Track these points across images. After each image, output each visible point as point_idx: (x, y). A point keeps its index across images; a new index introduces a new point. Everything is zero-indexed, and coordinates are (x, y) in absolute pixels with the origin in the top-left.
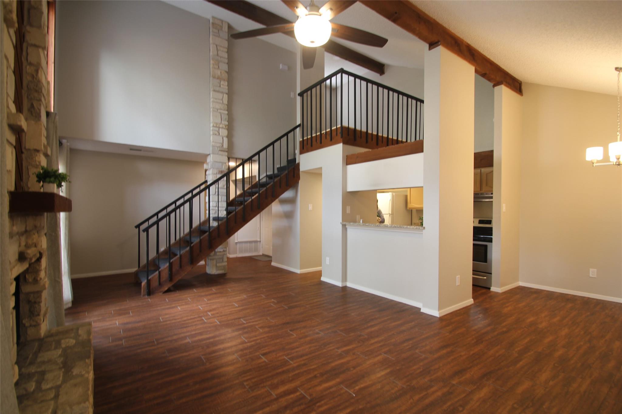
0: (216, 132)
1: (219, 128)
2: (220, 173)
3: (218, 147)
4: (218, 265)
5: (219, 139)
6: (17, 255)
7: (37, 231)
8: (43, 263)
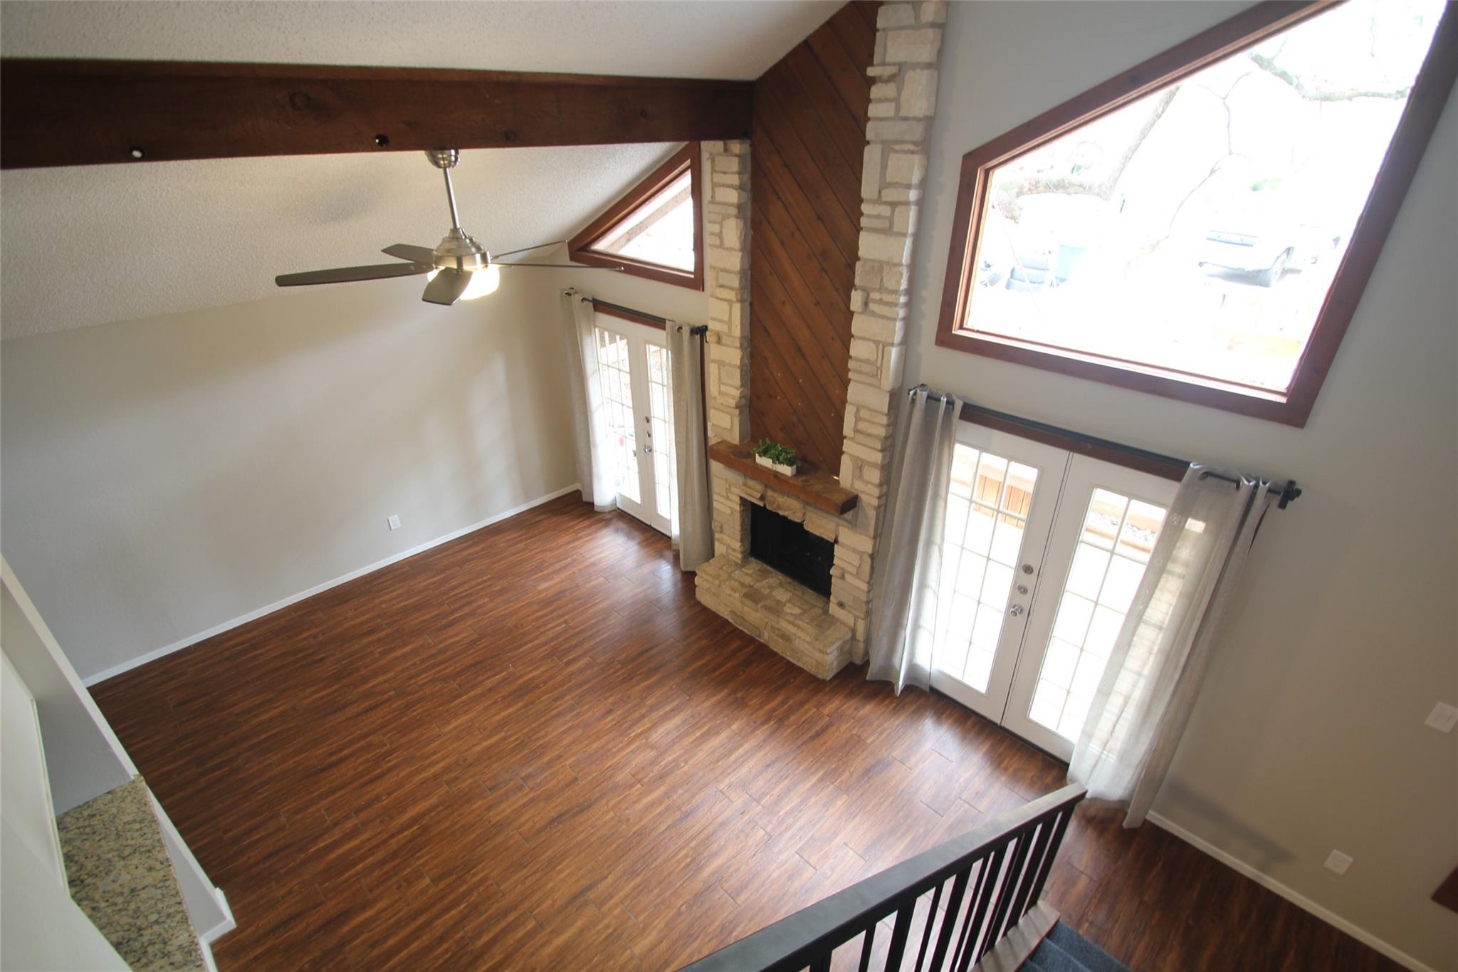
6: (740, 484)
7: (803, 503)
8: (838, 551)
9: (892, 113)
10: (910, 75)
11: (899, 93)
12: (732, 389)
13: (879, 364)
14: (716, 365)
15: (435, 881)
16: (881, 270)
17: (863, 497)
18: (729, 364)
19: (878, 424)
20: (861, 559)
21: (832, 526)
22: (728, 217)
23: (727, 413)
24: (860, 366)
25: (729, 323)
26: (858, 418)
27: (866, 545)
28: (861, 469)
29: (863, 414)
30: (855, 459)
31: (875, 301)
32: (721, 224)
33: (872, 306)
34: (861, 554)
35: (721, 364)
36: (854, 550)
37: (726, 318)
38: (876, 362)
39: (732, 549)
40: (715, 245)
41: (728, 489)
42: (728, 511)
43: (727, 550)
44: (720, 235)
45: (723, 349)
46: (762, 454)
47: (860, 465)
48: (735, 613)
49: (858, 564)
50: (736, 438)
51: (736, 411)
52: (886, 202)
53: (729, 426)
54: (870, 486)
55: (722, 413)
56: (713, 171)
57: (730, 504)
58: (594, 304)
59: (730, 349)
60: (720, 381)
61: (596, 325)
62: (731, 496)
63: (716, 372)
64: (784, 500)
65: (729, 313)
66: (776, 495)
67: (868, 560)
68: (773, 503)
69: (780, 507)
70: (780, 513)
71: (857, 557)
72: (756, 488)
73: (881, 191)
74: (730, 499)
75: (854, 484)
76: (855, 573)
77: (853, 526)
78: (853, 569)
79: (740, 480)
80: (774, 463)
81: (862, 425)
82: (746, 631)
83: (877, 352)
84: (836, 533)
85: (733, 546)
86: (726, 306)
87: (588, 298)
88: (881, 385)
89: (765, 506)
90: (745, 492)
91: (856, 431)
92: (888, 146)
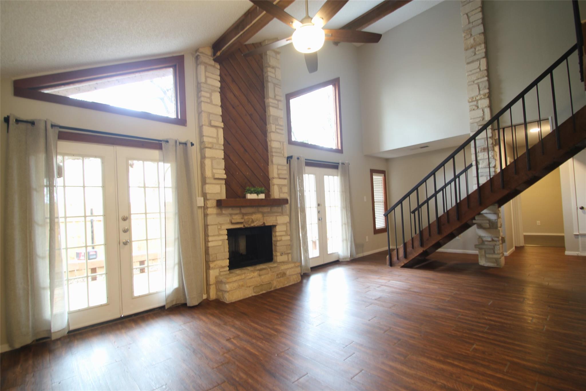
0: (474, 107)
1: (477, 101)
2: (482, 151)
3: (477, 123)
4: (487, 256)
5: (479, 113)
6: (228, 221)
7: (263, 213)
8: (278, 228)
9: (275, 76)
10: (277, 69)
12: (221, 170)
13: (282, 148)
14: (210, 160)
15: (473, 344)
16: (278, 119)
18: (218, 158)
19: (284, 170)
21: (274, 218)
22: (215, 91)
23: (218, 184)
24: (276, 150)
25: (217, 138)
26: (278, 169)
27: (287, 219)
28: (281, 188)
29: (280, 167)
30: (278, 185)
31: (277, 129)
32: (211, 94)
33: (277, 131)
34: (286, 224)
35: (212, 159)
36: (284, 224)
37: (215, 136)
38: (281, 148)
39: (223, 267)
40: (207, 102)
41: (220, 229)
42: (220, 243)
43: (219, 270)
44: (210, 98)
45: (214, 151)
46: (251, 193)
47: (280, 187)
48: (256, 286)
49: (285, 229)
50: (223, 196)
51: (224, 182)
52: (276, 100)
53: (219, 191)
54: (285, 194)
55: (214, 186)
56: (206, 71)
57: (221, 238)
58: (60, 132)
59: (218, 151)
60: (213, 168)
61: (58, 151)
62: (221, 232)
63: (210, 163)
64: (254, 217)
65: (217, 133)
66: (249, 217)
67: (288, 225)
68: (248, 222)
69: (253, 222)
70: (252, 225)
71: (285, 226)
72: (237, 218)
73: (275, 96)
74: (219, 235)
75: (279, 195)
76: (285, 234)
77: (282, 214)
78: (284, 233)
79: (228, 219)
80: (258, 195)
81: (280, 172)
82: (264, 292)
83: (281, 144)
84: (276, 220)
85: (224, 265)
86: (214, 130)
87: (56, 124)
88: (283, 155)
89: (244, 226)
90: (232, 223)
91: (278, 174)
92: (275, 85)
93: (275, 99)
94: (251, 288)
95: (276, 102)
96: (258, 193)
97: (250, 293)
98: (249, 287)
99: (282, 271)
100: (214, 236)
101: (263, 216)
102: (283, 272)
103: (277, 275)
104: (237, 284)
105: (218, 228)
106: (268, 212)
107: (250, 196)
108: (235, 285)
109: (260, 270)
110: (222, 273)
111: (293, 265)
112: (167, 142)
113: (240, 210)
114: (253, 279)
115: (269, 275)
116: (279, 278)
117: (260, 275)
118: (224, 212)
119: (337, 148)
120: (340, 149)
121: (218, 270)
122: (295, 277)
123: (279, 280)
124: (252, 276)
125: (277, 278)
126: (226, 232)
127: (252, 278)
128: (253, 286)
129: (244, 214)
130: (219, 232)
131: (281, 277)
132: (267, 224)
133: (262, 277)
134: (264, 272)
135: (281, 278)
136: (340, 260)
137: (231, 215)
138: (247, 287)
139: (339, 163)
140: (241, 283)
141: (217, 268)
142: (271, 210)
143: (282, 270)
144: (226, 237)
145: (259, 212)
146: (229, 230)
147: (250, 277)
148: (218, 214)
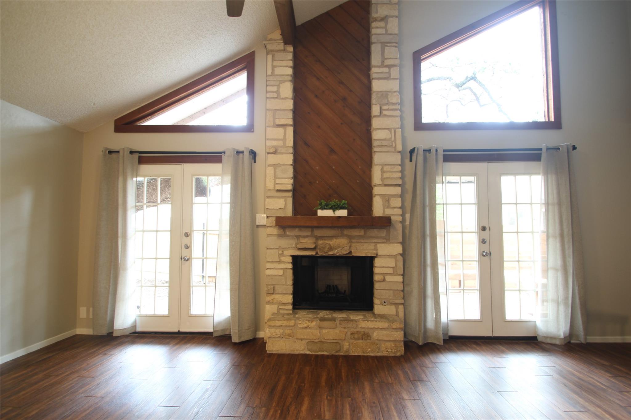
6: (294, 245)
7: (350, 238)
8: (377, 262)
9: (384, 32)
10: (390, 20)
11: (386, 26)
12: (287, 180)
13: (393, 139)
14: (272, 168)
16: (387, 95)
17: (393, 218)
18: (284, 165)
19: (396, 172)
20: (396, 260)
21: (372, 246)
22: (285, 81)
23: (282, 197)
24: (382, 143)
25: (284, 140)
26: (383, 172)
27: (398, 249)
28: (388, 201)
29: (385, 169)
30: (383, 196)
31: (385, 110)
32: (278, 86)
33: (385, 113)
34: (395, 256)
35: (276, 166)
36: (390, 256)
37: (281, 137)
38: (391, 138)
39: (285, 304)
40: (273, 98)
41: (282, 255)
42: (281, 272)
43: (278, 307)
44: (278, 92)
45: (279, 156)
46: (323, 208)
47: (387, 199)
48: (312, 342)
49: (393, 265)
50: (289, 212)
51: (290, 194)
52: (386, 66)
53: (282, 206)
54: (395, 209)
55: (276, 199)
56: (273, 60)
57: (282, 266)
58: (139, 157)
59: (285, 155)
60: (276, 177)
61: (138, 174)
62: (283, 259)
63: (272, 172)
64: (333, 242)
65: (284, 134)
66: (326, 242)
67: (400, 258)
68: (324, 248)
69: (331, 249)
70: (331, 253)
71: (393, 260)
72: (308, 242)
73: (383, 62)
74: (280, 262)
75: (384, 211)
76: (392, 272)
77: (387, 240)
78: (390, 271)
79: (293, 243)
80: (334, 211)
81: (386, 175)
82: (326, 353)
83: (391, 133)
84: (376, 249)
85: (285, 301)
86: (281, 130)
87: (136, 151)
88: (395, 150)
89: (317, 253)
90: (300, 249)
91: (382, 179)
92: (384, 45)
93: (383, 65)
94: (304, 342)
95: (386, 70)
96: (334, 208)
97: (300, 348)
98: (302, 339)
99: (363, 330)
100: (272, 262)
101: (351, 242)
102: (364, 332)
103: (352, 334)
104: (282, 331)
105: (279, 253)
106: (360, 237)
107: (321, 213)
108: (279, 331)
109: (323, 319)
110: (282, 312)
111: (386, 325)
112: (224, 152)
113: (312, 231)
114: (308, 330)
115: (337, 331)
116: (355, 339)
117: (321, 328)
118: (287, 233)
119: (547, 120)
120: (553, 120)
121: (276, 306)
122: (389, 344)
123: (355, 342)
124: (305, 325)
125: (351, 339)
126: (290, 259)
127: (306, 328)
128: (308, 341)
129: (318, 238)
130: (279, 258)
131: (359, 339)
132: (354, 254)
133: (324, 331)
134: (326, 324)
135: (361, 341)
136: (539, 339)
137: (298, 237)
138: (297, 339)
139: (541, 149)
140: (287, 331)
141: (276, 304)
142: (365, 233)
143: (361, 328)
144: (290, 266)
145: (343, 236)
146: (294, 258)
147: (302, 326)
148: (280, 236)
